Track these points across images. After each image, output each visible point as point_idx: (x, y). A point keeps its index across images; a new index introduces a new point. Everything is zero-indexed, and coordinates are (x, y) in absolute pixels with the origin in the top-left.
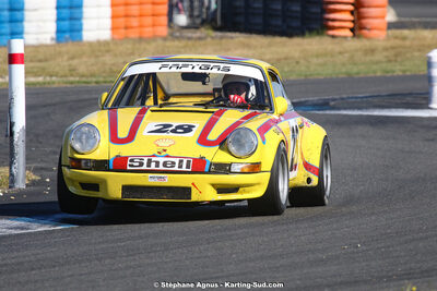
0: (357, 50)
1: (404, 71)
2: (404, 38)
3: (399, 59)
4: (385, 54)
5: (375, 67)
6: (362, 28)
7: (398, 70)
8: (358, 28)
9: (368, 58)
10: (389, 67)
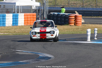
0: (75, 28)
1: (84, 33)
2: (85, 26)
3: (83, 30)
4: (81, 29)
5: (78, 32)
6: (77, 24)
7: (83, 33)
8: (76, 24)
9: (77, 30)
10: (81, 32)
